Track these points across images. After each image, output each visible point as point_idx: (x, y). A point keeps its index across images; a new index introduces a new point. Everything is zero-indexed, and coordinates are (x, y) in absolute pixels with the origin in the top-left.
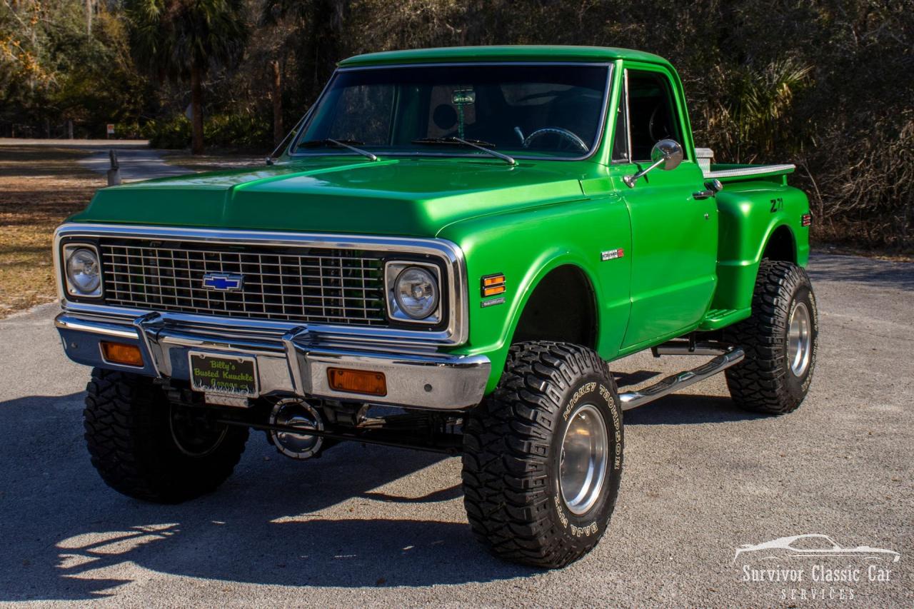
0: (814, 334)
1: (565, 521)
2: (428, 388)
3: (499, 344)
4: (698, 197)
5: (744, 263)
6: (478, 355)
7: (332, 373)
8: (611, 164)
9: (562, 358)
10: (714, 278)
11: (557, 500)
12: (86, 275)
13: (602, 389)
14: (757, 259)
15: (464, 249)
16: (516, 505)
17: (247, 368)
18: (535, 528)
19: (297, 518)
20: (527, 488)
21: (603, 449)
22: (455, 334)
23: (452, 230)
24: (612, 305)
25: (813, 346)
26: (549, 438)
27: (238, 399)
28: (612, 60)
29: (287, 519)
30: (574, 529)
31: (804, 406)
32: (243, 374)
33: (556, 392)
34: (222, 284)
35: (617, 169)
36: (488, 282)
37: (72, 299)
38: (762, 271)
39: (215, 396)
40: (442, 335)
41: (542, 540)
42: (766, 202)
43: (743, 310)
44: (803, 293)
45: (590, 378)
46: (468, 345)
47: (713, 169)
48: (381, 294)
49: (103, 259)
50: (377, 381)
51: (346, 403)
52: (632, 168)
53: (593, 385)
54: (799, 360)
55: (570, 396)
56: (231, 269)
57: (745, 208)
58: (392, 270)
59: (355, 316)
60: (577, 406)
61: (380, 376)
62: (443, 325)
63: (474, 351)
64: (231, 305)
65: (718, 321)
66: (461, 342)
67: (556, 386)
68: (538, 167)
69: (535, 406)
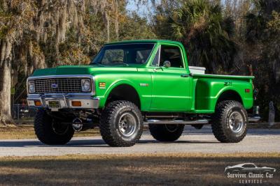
1: (120, 135)
2: (88, 104)
3: (103, 97)
4: (182, 76)
5: (212, 97)
6: (98, 97)
7: (73, 102)
12: (32, 88)
14: (216, 97)
17: (57, 102)
20: (109, 127)
23: (94, 74)
27: (57, 110)
30: (123, 138)
32: (57, 104)
34: (54, 86)
35: (152, 67)
36: (101, 84)
39: (53, 109)
40: (91, 94)
41: (114, 138)
43: (211, 110)
48: (81, 86)
49: (35, 84)
50: (79, 104)
52: (158, 67)
57: (213, 83)
59: (77, 91)
61: (80, 102)
62: (91, 92)
64: (56, 91)
66: (94, 95)
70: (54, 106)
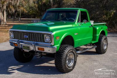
0: (107, 44)
1: (67, 67)
2: (49, 50)
3: (58, 45)
4: (90, 27)
5: (97, 35)
7: (38, 48)
8: (77, 23)
9: (68, 47)
10: (92, 37)
11: (66, 65)
12: (12, 35)
13: (73, 51)
15: (54, 33)
16: (60, 65)
17: (29, 47)
18: (63, 68)
19: (38, 65)
20: (62, 63)
21: (74, 58)
22: (52, 44)
23: (52, 31)
24: (76, 40)
25: (107, 45)
26: (65, 57)
27: (28, 51)
28: (78, 10)
29: (37, 65)
30: (69, 68)
31: (106, 53)
33: (66, 51)
34: (26, 37)
35: (78, 23)
36: (57, 37)
37: (11, 38)
38: (100, 36)
39: (25, 50)
40: (51, 44)
41: (64, 70)
42: (101, 27)
43: (97, 41)
44: (106, 39)
45: (71, 49)
46: (54, 45)
47: (94, 23)
48: (44, 39)
49: (14, 34)
50: (43, 49)
51: (40, 52)
52: (80, 23)
53: (72, 50)
54: (105, 47)
55: (68, 52)
56: (27, 35)
57: (98, 28)
58: (45, 36)
59: (41, 41)
60: (69, 53)
62: (51, 43)
63: (55, 46)
64: (27, 39)
65: (93, 42)
66: (53, 45)
67: (66, 50)
68: (68, 23)
69: (63, 53)
70: (26, 49)
